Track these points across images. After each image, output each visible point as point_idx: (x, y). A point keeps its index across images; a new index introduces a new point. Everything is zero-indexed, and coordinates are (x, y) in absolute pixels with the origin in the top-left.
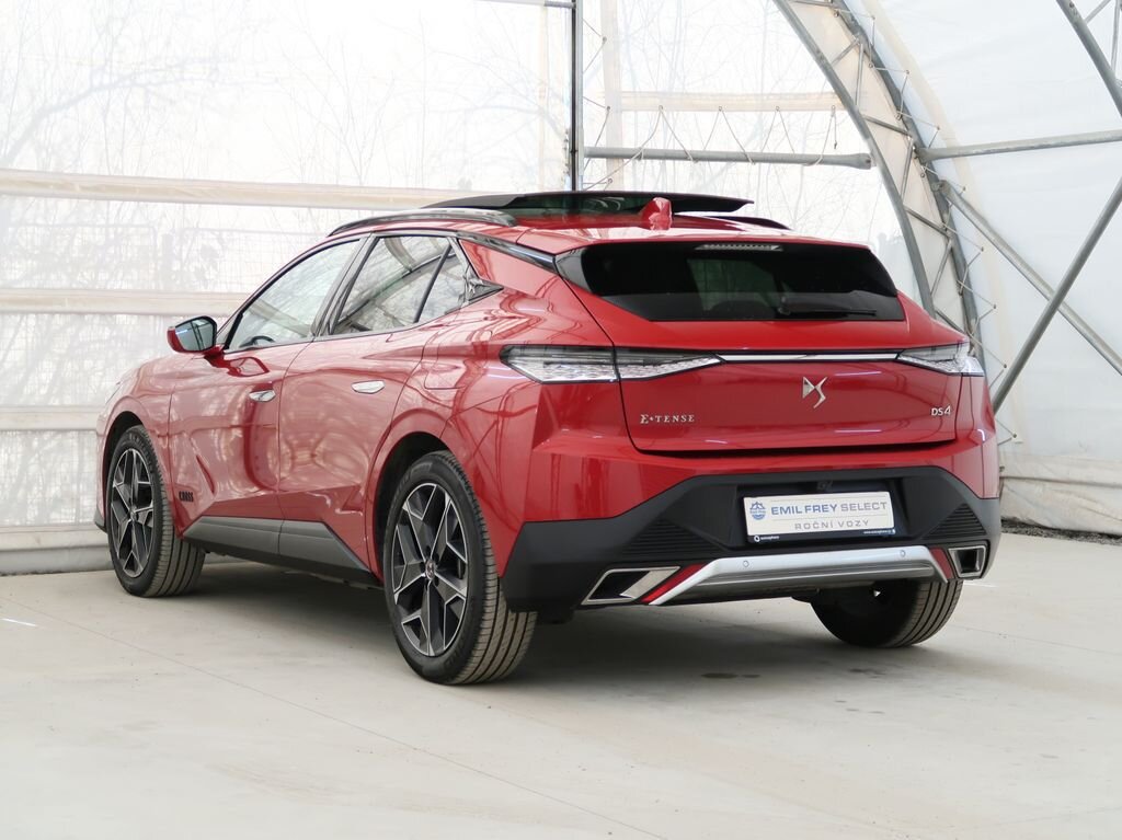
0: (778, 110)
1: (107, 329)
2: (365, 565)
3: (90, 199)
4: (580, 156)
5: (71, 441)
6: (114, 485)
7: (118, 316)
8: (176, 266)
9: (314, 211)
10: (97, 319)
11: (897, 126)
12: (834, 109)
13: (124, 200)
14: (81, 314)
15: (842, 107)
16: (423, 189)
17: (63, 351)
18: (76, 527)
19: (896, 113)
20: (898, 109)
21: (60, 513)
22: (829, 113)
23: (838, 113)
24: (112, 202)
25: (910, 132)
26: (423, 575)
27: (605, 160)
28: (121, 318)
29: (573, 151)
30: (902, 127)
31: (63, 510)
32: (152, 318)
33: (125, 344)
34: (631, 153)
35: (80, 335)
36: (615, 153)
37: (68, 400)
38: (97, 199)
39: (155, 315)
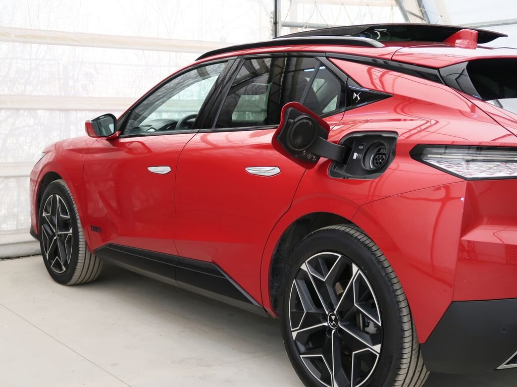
0: (368, 5)
1: (32, 118)
2: (259, 303)
3: (20, 42)
4: (279, 26)
5: (12, 183)
6: (44, 215)
7: (38, 111)
8: (71, 83)
9: (146, 52)
10: (26, 113)
11: (419, 15)
12: (392, 6)
13: (40, 43)
14: (18, 109)
15: (396, 5)
16: (202, 41)
17: (7, 132)
18: (17, 232)
19: (419, 8)
20: (420, 6)
21: (8, 224)
22: (390, 8)
23: (394, 8)
24: (33, 44)
25: (425, 19)
26: (326, 324)
27: (289, 28)
28: (40, 112)
29: (276, 23)
30: (421, 16)
31: (9, 223)
32: (58, 112)
33: (42, 127)
34: (302, 25)
35: (17, 122)
36: (295, 24)
37: (10, 160)
38: (25, 42)
39: (60, 110)
